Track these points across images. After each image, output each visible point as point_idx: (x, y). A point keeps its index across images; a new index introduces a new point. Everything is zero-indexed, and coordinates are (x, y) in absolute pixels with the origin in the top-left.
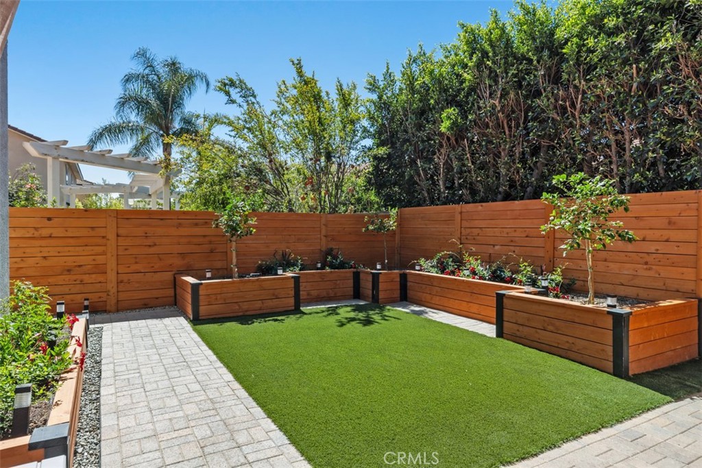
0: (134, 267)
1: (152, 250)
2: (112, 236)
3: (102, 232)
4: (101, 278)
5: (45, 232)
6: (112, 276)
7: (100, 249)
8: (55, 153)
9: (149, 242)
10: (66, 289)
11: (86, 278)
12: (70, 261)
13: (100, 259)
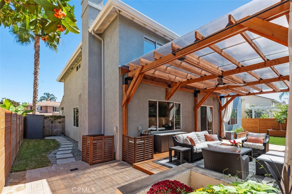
0: (262, 128)
1: (266, 125)
2: (258, 122)
3: (257, 122)
4: (257, 129)
5: (248, 122)
6: (258, 128)
7: (256, 124)
8: (254, 109)
9: (265, 124)
10: (251, 130)
11: (254, 129)
12: (252, 126)
13: (256, 126)
